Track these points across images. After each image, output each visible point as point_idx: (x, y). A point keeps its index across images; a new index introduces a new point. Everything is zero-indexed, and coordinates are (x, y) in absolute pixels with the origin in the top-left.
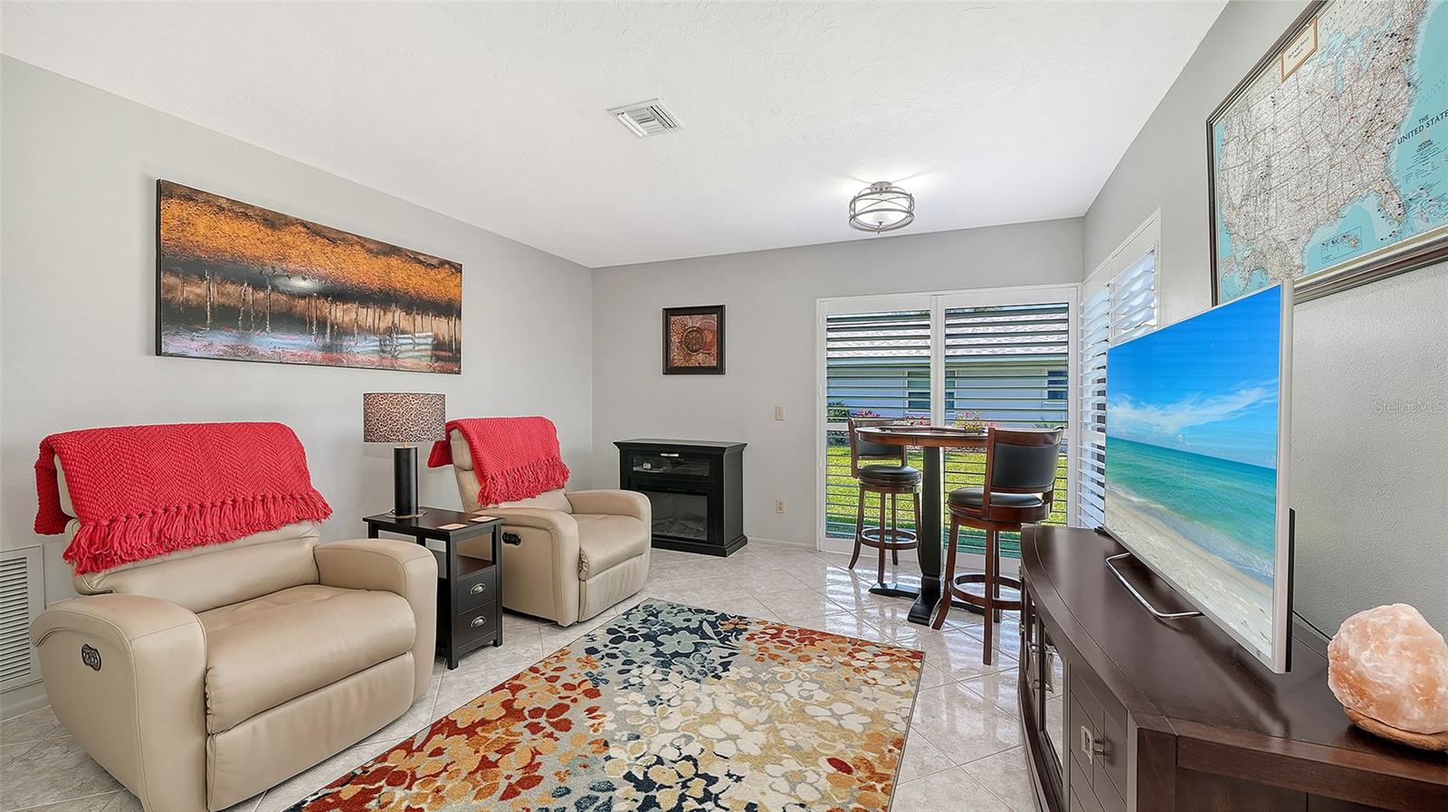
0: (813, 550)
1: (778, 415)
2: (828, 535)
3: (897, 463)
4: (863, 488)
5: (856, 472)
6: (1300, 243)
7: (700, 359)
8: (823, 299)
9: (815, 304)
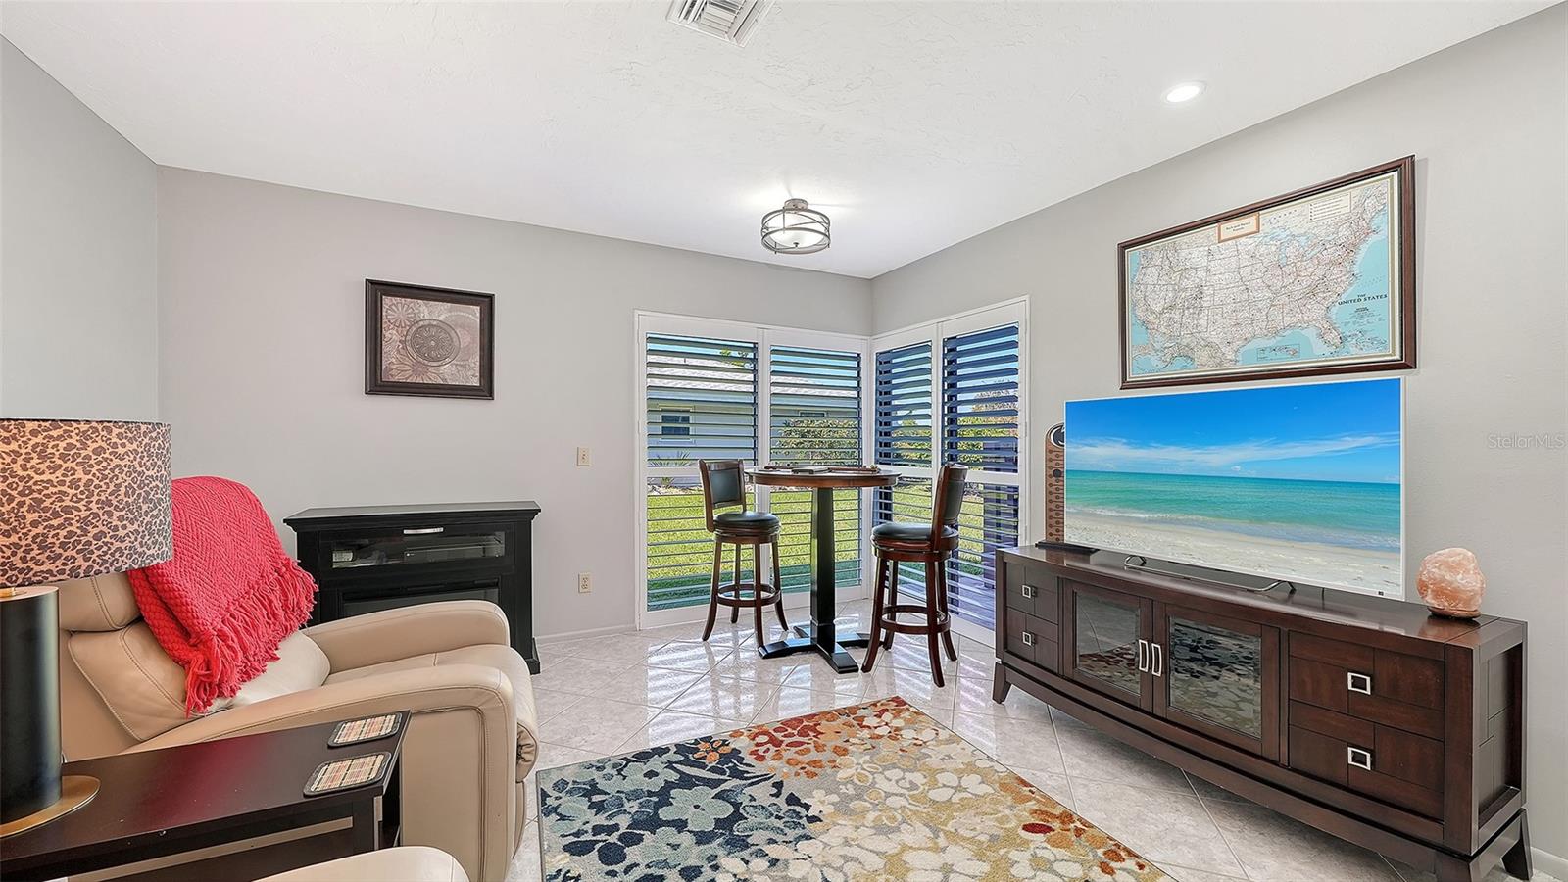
0: (634, 631)
1: (581, 458)
2: (650, 608)
3: (738, 509)
4: (721, 539)
5: (712, 525)
6: (1235, 346)
7: (447, 373)
8: (643, 313)
9: (633, 316)
